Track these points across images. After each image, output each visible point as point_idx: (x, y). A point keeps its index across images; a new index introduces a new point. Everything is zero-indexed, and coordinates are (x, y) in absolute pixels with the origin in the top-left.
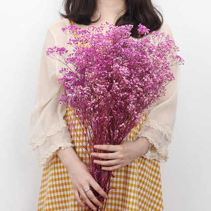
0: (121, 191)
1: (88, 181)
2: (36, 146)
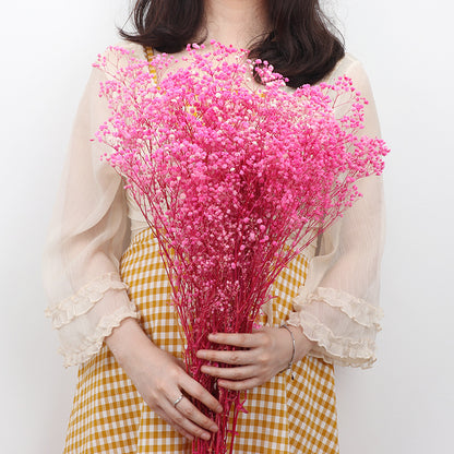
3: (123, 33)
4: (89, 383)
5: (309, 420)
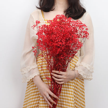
3: (37, 7)
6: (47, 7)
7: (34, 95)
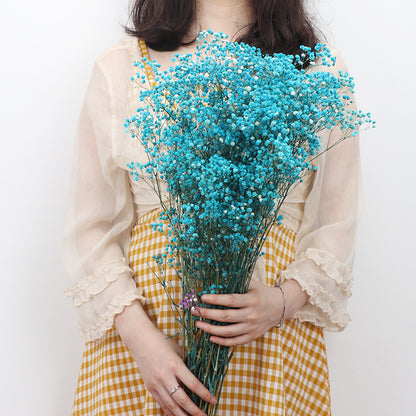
0: (252, 369)
1: (173, 370)
2: (88, 296)
4: (100, 352)
5: (298, 381)
6: (168, 28)
7: (121, 398)
